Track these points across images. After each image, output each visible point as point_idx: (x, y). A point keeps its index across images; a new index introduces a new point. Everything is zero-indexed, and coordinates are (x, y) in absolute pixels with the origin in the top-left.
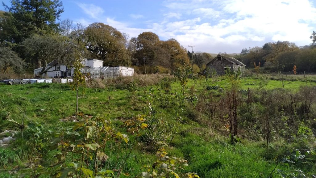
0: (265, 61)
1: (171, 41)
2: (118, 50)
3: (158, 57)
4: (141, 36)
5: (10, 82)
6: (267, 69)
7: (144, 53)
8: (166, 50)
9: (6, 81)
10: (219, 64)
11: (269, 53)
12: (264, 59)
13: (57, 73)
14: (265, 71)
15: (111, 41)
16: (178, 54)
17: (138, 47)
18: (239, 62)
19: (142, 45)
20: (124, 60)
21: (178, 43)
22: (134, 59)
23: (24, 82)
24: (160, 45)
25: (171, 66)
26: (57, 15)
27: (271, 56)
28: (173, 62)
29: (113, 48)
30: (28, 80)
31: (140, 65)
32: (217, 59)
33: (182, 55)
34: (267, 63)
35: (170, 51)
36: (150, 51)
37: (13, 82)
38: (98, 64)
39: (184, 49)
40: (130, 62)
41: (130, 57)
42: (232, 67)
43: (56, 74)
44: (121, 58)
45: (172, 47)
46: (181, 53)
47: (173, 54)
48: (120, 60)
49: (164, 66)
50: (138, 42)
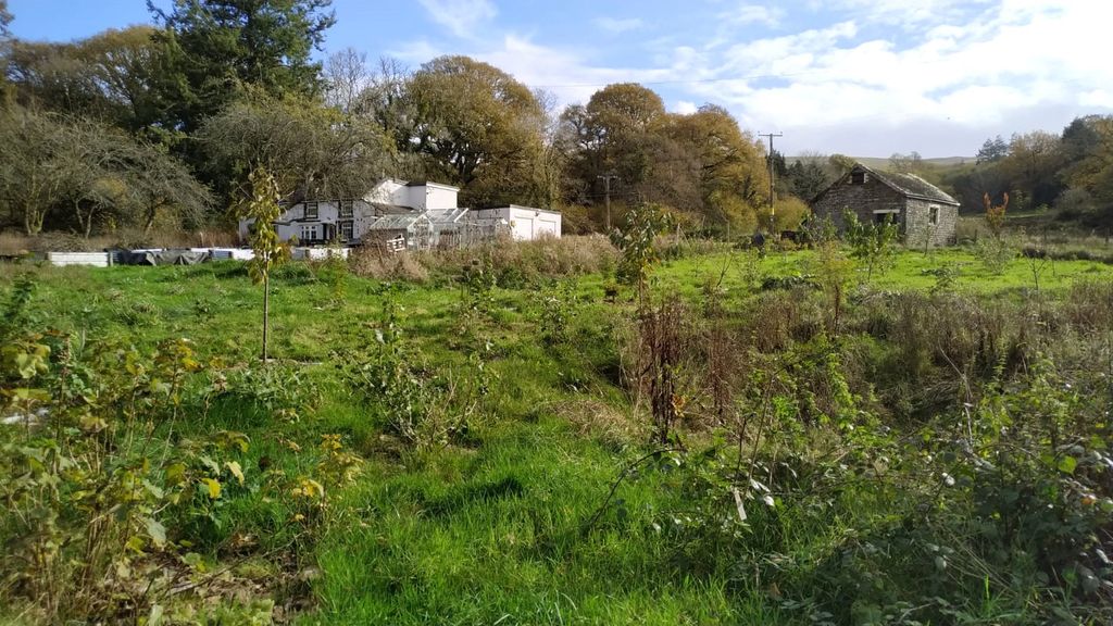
0: (1065, 187)
1: (708, 115)
2: (517, 149)
3: (655, 173)
4: (599, 99)
5: (149, 258)
6: (1067, 216)
7: (609, 161)
8: (686, 148)
9: (137, 255)
10: (856, 197)
11: (1083, 157)
12: (1061, 176)
13: (310, 230)
14: (1059, 223)
15: (496, 120)
16: (731, 159)
17: (589, 137)
18: (932, 193)
19: (604, 131)
20: (535, 185)
21: (731, 123)
22: (569, 181)
23: (191, 259)
24: (668, 130)
25: (702, 204)
26: (312, 34)
27: (1090, 167)
28: (711, 189)
29: (498, 142)
30: (206, 250)
31: (591, 202)
32: (850, 182)
33: (745, 165)
34: (1074, 192)
35: (701, 151)
36: (630, 152)
37: (158, 256)
38: (441, 198)
39: (755, 140)
40: (555, 191)
41: (555, 173)
42: (903, 210)
43: (307, 233)
44: (528, 177)
45: (710, 135)
46: (743, 158)
47: (712, 160)
48: (522, 183)
49: (677, 205)
50: (587, 121)
